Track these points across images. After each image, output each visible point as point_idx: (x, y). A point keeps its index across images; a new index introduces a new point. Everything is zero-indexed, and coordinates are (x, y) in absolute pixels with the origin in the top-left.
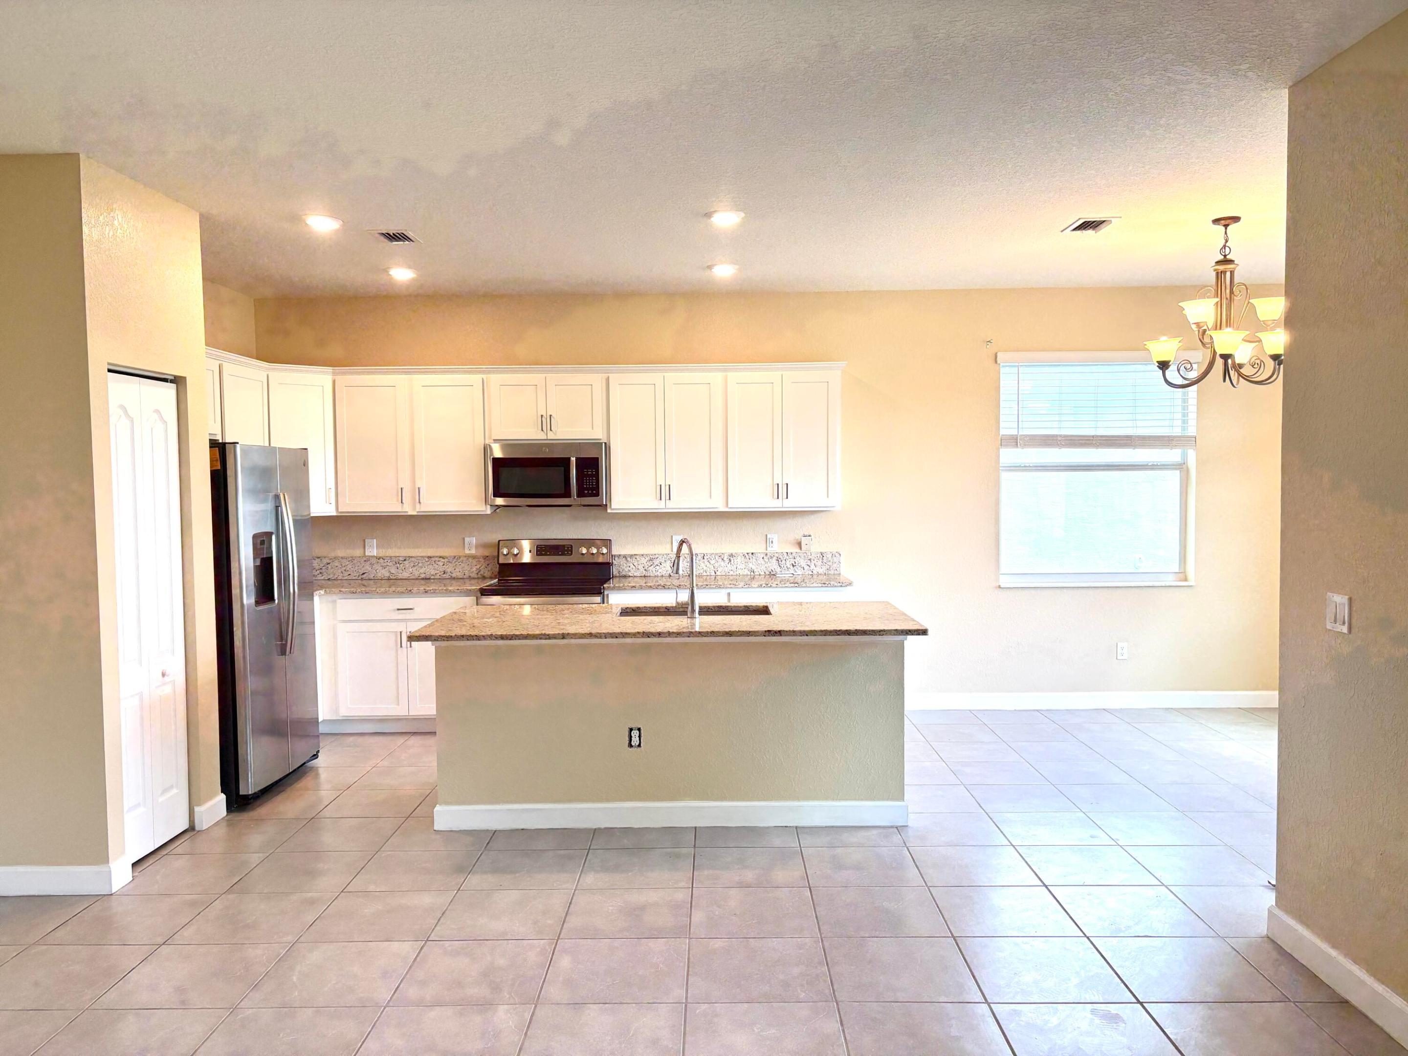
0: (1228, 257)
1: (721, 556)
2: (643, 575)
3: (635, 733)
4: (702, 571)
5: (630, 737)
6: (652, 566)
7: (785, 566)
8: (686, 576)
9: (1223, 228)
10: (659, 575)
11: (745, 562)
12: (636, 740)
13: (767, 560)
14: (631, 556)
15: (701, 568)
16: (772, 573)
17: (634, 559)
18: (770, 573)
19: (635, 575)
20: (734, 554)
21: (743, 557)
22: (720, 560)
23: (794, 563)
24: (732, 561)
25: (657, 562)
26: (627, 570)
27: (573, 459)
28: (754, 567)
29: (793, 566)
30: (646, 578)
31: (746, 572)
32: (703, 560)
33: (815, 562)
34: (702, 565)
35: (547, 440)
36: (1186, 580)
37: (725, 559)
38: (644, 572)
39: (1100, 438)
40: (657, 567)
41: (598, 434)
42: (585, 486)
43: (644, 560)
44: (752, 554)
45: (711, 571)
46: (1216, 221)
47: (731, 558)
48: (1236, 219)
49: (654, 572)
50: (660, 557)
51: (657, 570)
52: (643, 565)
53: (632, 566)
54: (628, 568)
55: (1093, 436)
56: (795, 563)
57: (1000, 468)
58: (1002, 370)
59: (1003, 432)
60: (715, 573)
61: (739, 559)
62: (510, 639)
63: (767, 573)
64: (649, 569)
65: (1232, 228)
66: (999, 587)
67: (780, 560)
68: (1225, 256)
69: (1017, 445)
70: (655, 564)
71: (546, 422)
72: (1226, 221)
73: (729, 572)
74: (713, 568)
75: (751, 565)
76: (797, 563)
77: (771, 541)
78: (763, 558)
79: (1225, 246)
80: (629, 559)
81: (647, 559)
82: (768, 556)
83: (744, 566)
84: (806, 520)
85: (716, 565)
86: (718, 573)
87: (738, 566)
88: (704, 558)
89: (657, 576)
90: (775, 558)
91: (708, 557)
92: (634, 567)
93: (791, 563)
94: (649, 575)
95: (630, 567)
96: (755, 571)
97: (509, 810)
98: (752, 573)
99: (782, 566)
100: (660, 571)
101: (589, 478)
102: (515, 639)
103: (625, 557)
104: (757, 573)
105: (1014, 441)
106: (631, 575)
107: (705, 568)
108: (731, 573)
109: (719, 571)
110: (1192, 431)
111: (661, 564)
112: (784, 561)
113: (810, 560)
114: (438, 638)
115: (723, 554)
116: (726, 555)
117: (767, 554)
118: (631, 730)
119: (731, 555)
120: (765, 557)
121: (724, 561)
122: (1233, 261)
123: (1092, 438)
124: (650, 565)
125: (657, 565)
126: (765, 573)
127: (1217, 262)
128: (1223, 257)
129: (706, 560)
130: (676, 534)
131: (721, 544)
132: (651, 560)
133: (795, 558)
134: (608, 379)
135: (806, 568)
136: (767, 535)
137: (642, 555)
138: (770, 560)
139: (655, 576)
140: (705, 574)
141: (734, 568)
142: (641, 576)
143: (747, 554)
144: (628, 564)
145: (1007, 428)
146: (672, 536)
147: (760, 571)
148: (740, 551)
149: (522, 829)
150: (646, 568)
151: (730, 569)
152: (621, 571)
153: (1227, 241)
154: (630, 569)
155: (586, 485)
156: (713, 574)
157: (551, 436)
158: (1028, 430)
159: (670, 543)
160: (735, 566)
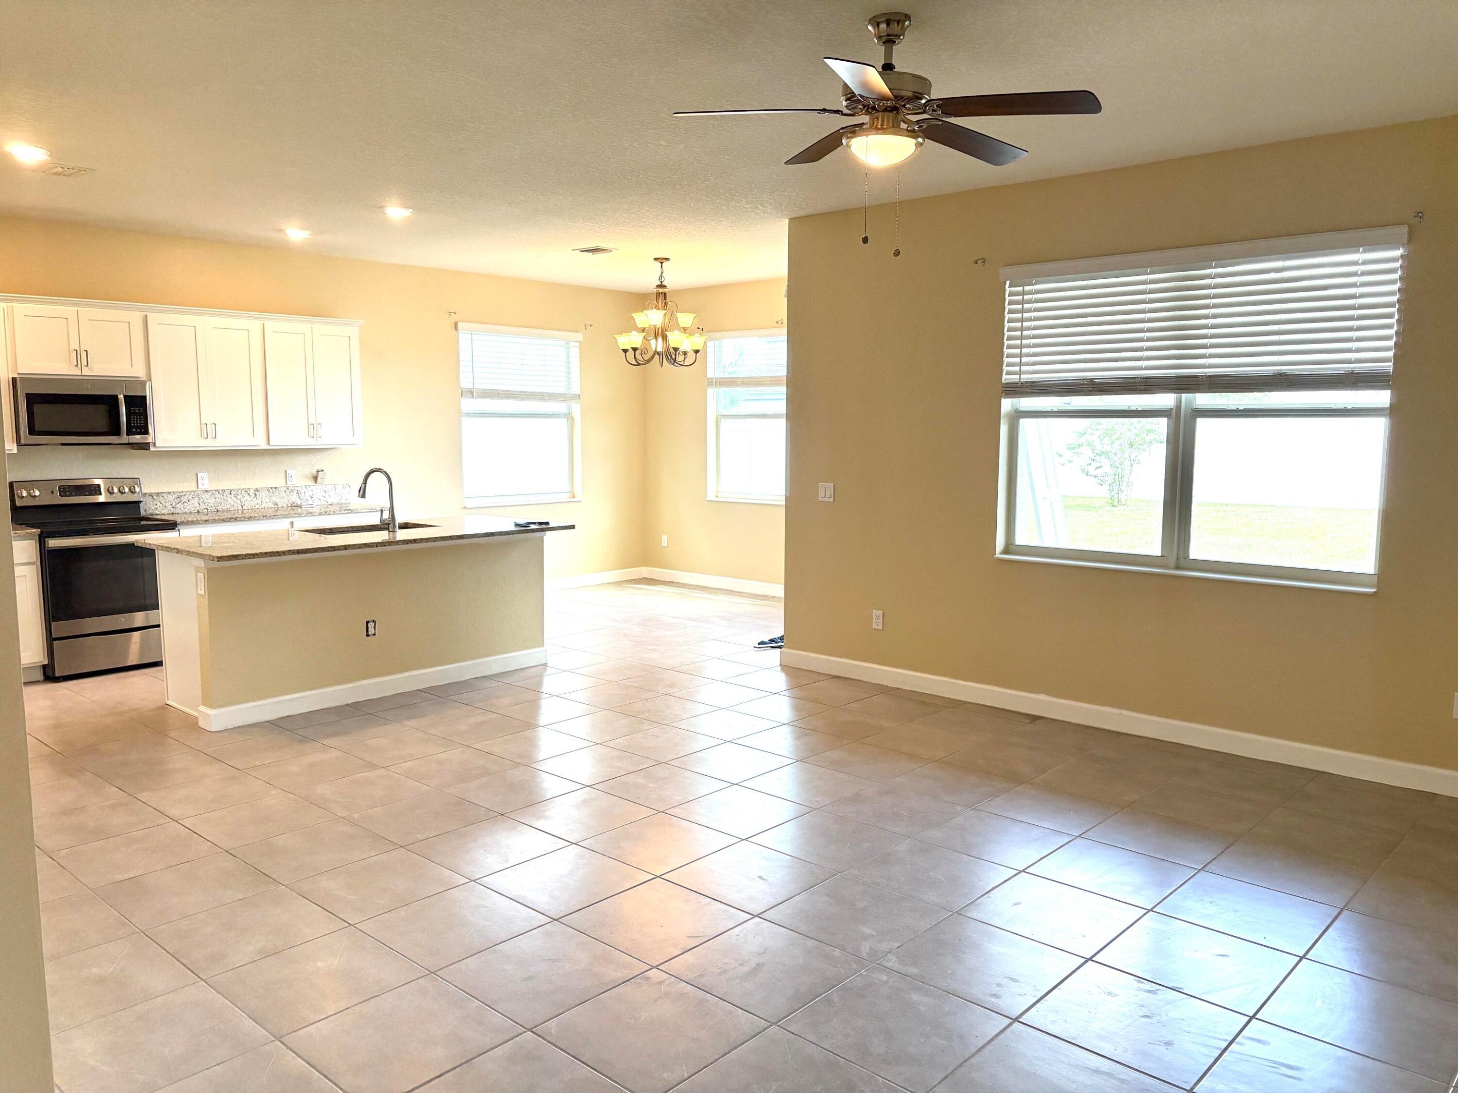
0: (663, 283)
1: (247, 491)
2: (171, 512)
3: (371, 625)
4: (230, 506)
5: (367, 628)
6: (180, 504)
7: (305, 498)
8: (214, 511)
9: (660, 264)
10: (188, 511)
11: (270, 496)
12: (371, 631)
13: (288, 494)
14: (158, 494)
15: (228, 503)
16: (293, 505)
17: (161, 497)
18: (292, 504)
19: (162, 513)
20: (259, 489)
21: (267, 492)
22: (247, 495)
23: (311, 495)
24: (258, 496)
25: (184, 499)
26: (153, 508)
27: (121, 397)
28: (277, 501)
29: (312, 498)
30: (175, 515)
31: (271, 505)
32: (230, 496)
33: (329, 493)
34: (230, 500)
35: (82, 375)
36: (574, 497)
37: (251, 494)
38: (172, 509)
39: (525, 393)
40: (185, 504)
41: (139, 372)
42: (133, 425)
43: (171, 498)
44: (275, 488)
45: (239, 506)
46: (656, 259)
47: (257, 493)
48: (667, 259)
49: (182, 509)
50: (188, 494)
51: (185, 507)
52: (170, 503)
53: (159, 504)
54: (155, 506)
55: (520, 392)
56: (313, 495)
57: (463, 415)
58: (460, 335)
59: (463, 385)
60: (242, 507)
61: (264, 493)
62: (305, 553)
63: (290, 505)
64: (176, 506)
65: (665, 264)
66: (465, 508)
67: (300, 493)
68: (661, 282)
69: (473, 396)
70: (183, 501)
71: (81, 356)
72: (662, 260)
73: (255, 506)
74: (240, 503)
75: (274, 499)
76: (314, 495)
77: (290, 475)
78: (285, 492)
79: (661, 275)
80: (155, 497)
81: (174, 496)
82: (290, 490)
83: (267, 500)
84: (319, 456)
85: (243, 500)
86: (244, 507)
87: (263, 500)
88: (231, 494)
89: (186, 513)
90: (295, 491)
91: (235, 493)
92: (161, 505)
93: (309, 495)
94: (177, 512)
95: (156, 505)
96: (278, 503)
97: (276, 702)
98: (276, 506)
99: (302, 498)
100: (188, 507)
101: (137, 417)
102: (308, 553)
103: (151, 495)
104: (280, 506)
105: (471, 394)
106: (158, 513)
107: (232, 503)
108: (257, 506)
109: (246, 505)
110: (576, 390)
111: (189, 501)
112: (303, 494)
113: (325, 492)
114: (246, 557)
115: (248, 489)
116: (251, 490)
117: (288, 488)
118: (368, 622)
119: (257, 490)
120: (287, 491)
121: (250, 496)
122: (666, 286)
123: (519, 393)
124: (177, 502)
125: (185, 502)
126: (287, 505)
127: (657, 286)
128: (660, 283)
129: (233, 496)
130: (201, 472)
131: (245, 480)
132: (178, 497)
133: (312, 491)
134: (145, 319)
135: (323, 499)
136: (286, 471)
137: (169, 493)
138: (291, 493)
139: (184, 513)
140: (232, 508)
141: (259, 502)
142: (169, 514)
143: (271, 488)
144: (155, 503)
145: (466, 383)
146: (197, 474)
147: (283, 504)
148: (263, 486)
149: (288, 716)
150: (174, 505)
151: (256, 502)
152: (148, 509)
153: (662, 273)
154: (156, 507)
155: (134, 423)
156: (240, 508)
157: (86, 372)
158: (479, 386)
159: (195, 481)
160: (260, 500)
